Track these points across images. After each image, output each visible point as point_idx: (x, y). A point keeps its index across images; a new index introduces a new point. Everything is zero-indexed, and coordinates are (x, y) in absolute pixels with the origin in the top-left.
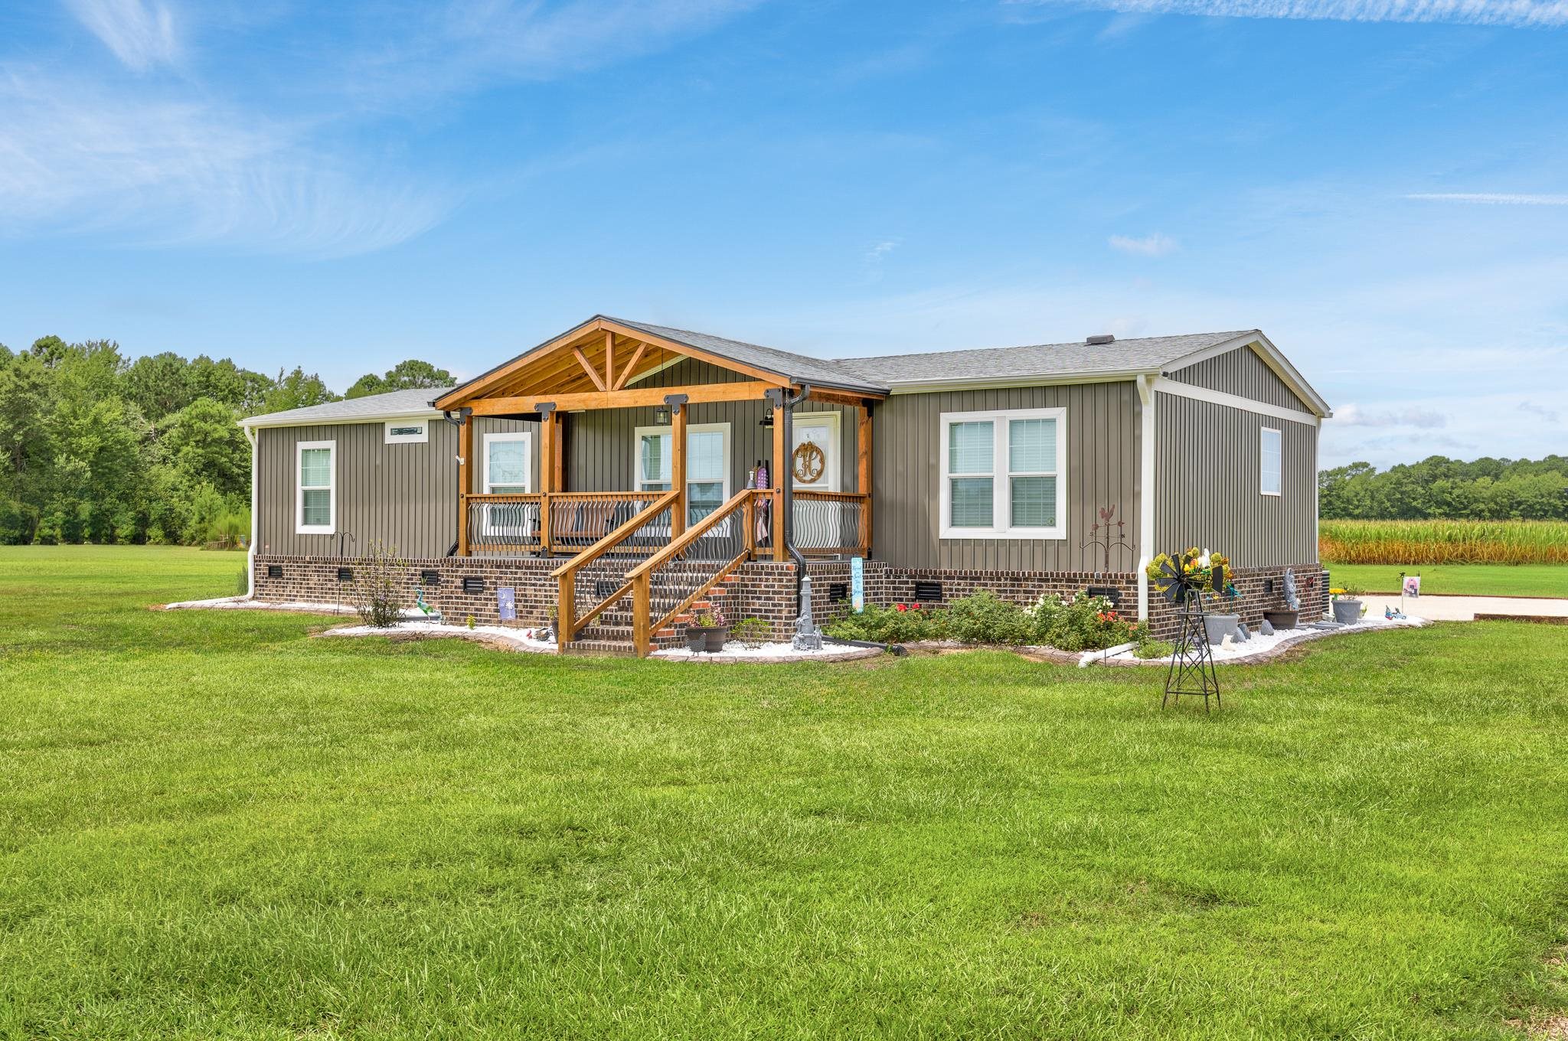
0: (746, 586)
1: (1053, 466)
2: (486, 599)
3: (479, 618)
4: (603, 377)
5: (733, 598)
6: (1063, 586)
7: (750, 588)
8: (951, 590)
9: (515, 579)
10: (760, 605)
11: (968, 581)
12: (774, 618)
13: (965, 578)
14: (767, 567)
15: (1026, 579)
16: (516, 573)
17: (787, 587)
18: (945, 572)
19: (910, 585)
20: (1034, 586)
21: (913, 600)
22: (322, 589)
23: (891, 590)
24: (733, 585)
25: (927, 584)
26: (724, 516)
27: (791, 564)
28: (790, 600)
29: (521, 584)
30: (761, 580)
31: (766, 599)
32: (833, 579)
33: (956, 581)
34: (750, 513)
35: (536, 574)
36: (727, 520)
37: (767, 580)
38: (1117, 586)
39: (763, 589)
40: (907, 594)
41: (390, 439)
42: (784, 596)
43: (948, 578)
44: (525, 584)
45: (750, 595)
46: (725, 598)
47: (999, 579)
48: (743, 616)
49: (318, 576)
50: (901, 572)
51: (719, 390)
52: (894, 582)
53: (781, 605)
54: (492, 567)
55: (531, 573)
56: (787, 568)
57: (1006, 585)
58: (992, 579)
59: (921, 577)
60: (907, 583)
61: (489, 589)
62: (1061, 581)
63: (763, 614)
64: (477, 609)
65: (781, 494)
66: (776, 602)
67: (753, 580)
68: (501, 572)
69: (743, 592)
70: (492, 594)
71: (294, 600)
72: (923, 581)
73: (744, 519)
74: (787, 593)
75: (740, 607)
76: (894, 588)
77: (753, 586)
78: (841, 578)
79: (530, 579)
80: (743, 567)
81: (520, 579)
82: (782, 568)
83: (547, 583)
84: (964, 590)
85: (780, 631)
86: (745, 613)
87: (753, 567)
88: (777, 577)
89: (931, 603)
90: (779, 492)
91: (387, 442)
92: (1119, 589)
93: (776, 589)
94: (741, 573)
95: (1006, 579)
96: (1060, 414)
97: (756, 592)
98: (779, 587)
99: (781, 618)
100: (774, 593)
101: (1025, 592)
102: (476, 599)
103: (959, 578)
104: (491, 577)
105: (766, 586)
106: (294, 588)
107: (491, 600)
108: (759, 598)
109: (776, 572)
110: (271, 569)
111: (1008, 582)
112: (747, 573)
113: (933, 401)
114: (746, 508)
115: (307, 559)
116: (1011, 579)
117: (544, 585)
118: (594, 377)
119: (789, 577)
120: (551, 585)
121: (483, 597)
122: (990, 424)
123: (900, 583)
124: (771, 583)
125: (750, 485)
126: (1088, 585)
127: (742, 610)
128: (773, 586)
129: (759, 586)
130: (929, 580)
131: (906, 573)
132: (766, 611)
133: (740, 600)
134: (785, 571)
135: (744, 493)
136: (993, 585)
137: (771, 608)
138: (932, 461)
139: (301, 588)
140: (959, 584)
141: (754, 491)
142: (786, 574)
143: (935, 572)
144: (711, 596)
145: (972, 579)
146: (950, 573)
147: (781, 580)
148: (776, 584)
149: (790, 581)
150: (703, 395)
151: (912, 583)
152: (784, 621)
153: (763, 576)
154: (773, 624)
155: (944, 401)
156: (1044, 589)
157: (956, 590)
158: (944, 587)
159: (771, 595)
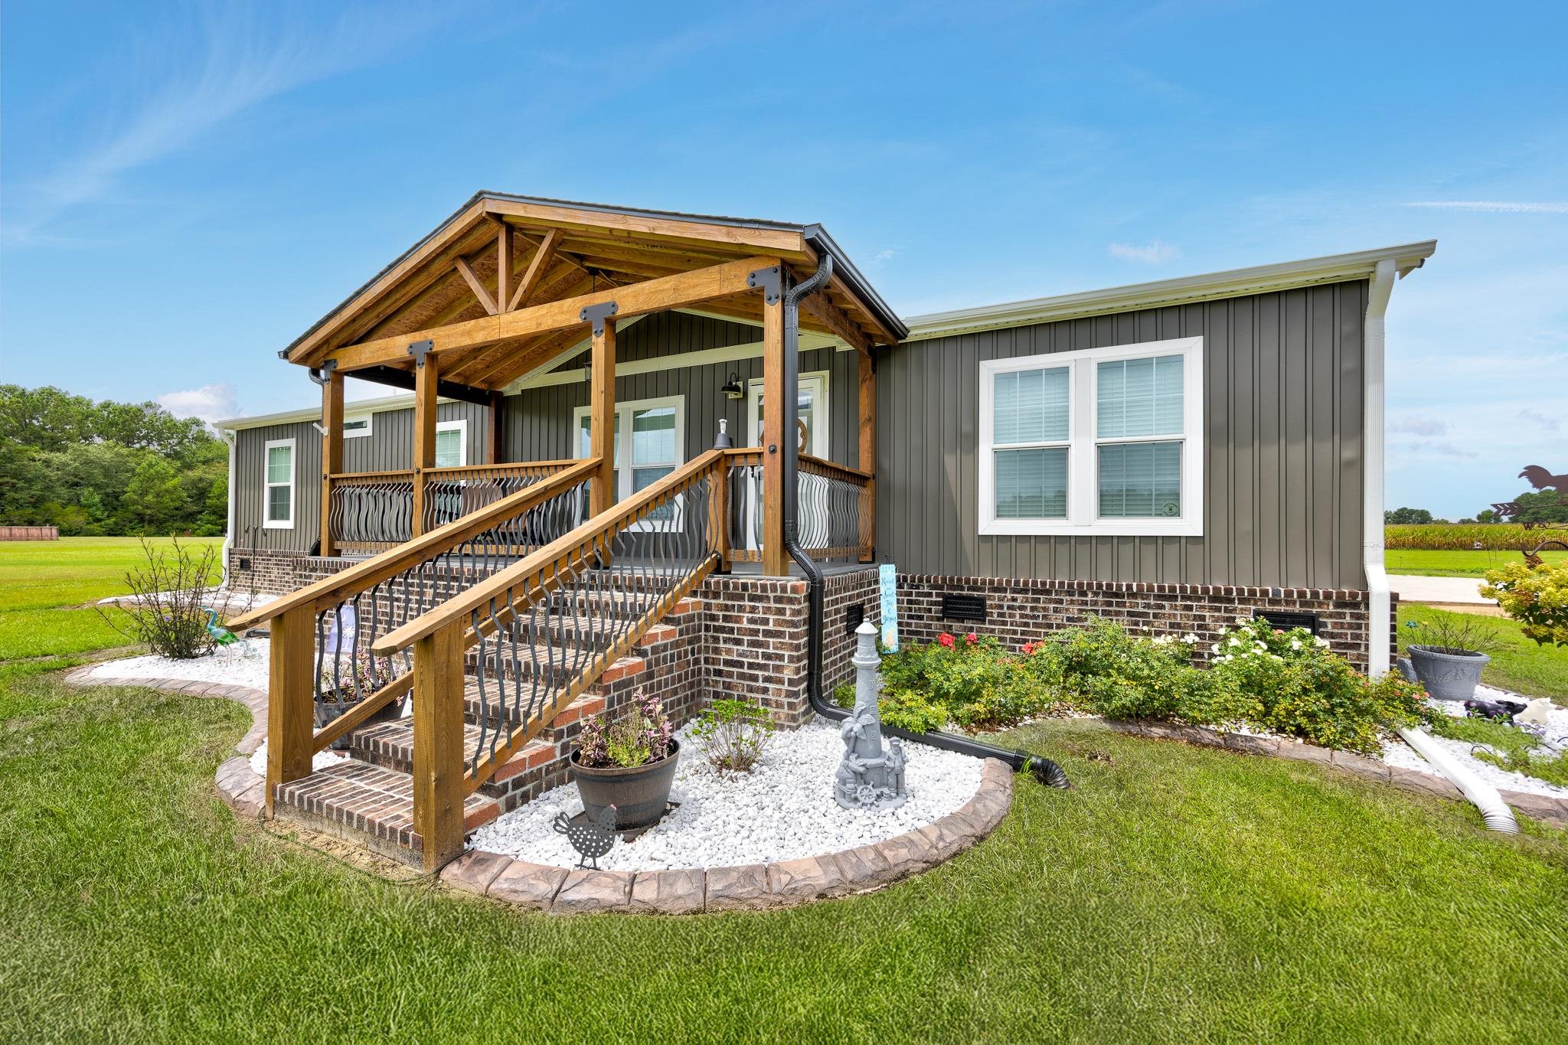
0: (714, 618)
1: (1179, 426)
4: (494, 295)
5: (690, 642)
6: (1203, 607)
7: (721, 623)
8: (1001, 607)
10: (740, 655)
11: (1030, 595)
12: (767, 679)
13: (1025, 591)
14: (754, 586)
15: (1133, 595)
17: (794, 624)
18: (992, 582)
19: (934, 599)
20: (1148, 606)
21: (939, 619)
22: (280, 582)
23: (905, 605)
24: (691, 618)
25: (960, 597)
26: (674, 489)
27: (795, 581)
28: (797, 648)
30: (741, 609)
31: (752, 644)
32: (851, 598)
33: (1009, 595)
34: (720, 491)
36: (679, 498)
37: (753, 609)
38: (1314, 611)
39: (745, 624)
40: (930, 611)
42: (787, 640)
43: (995, 590)
45: (721, 636)
46: (676, 645)
47: (1084, 594)
48: (708, 671)
49: (278, 569)
50: (921, 580)
51: (666, 286)
52: (910, 594)
53: (781, 657)
56: (794, 589)
57: (1096, 603)
58: (1070, 593)
59: (952, 587)
60: (930, 595)
62: (1199, 599)
63: (746, 670)
65: (778, 455)
66: (771, 651)
67: (727, 608)
69: (707, 628)
71: (259, 592)
72: (955, 593)
73: (711, 501)
74: (792, 636)
75: (702, 657)
76: (910, 602)
77: (726, 618)
78: (859, 596)
80: (708, 584)
82: (784, 589)
84: (1022, 608)
85: (779, 705)
86: (711, 667)
87: (726, 585)
88: (772, 605)
89: (968, 624)
90: (774, 451)
92: (1319, 615)
93: (771, 627)
94: (705, 595)
95: (1096, 594)
96: (1191, 349)
97: (731, 630)
98: (777, 623)
99: (780, 681)
100: (767, 633)
101: (1130, 614)
103: (1014, 591)
105: (751, 621)
106: (259, 580)
108: (738, 642)
109: (771, 595)
110: (242, 561)
111: (1100, 598)
112: (716, 596)
113: (968, 347)
114: (713, 481)
116: (1105, 594)
118: (483, 297)
119: (796, 607)
122: (1064, 371)
123: (918, 594)
124: (761, 615)
125: (720, 442)
126: (1253, 607)
127: (707, 660)
128: (766, 622)
129: (738, 620)
130: (965, 592)
131: (928, 581)
132: (751, 666)
133: (703, 643)
134: (789, 594)
135: (709, 455)
136: (1072, 602)
137: (761, 661)
138: (966, 427)
139: (264, 580)
140: (1014, 600)
141: (728, 451)
142: (791, 601)
143: (975, 581)
144: (648, 647)
145: (1035, 592)
146: (1000, 582)
147: (781, 612)
148: (772, 618)
149: (799, 612)
150: (641, 299)
151: (938, 595)
152: (786, 686)
153: (747, 603)
154: (765, 690)
155: (986, 343)
156: (1167, 611)
157: (1009, 608)
158: (988, 602)
159: (761, 638)
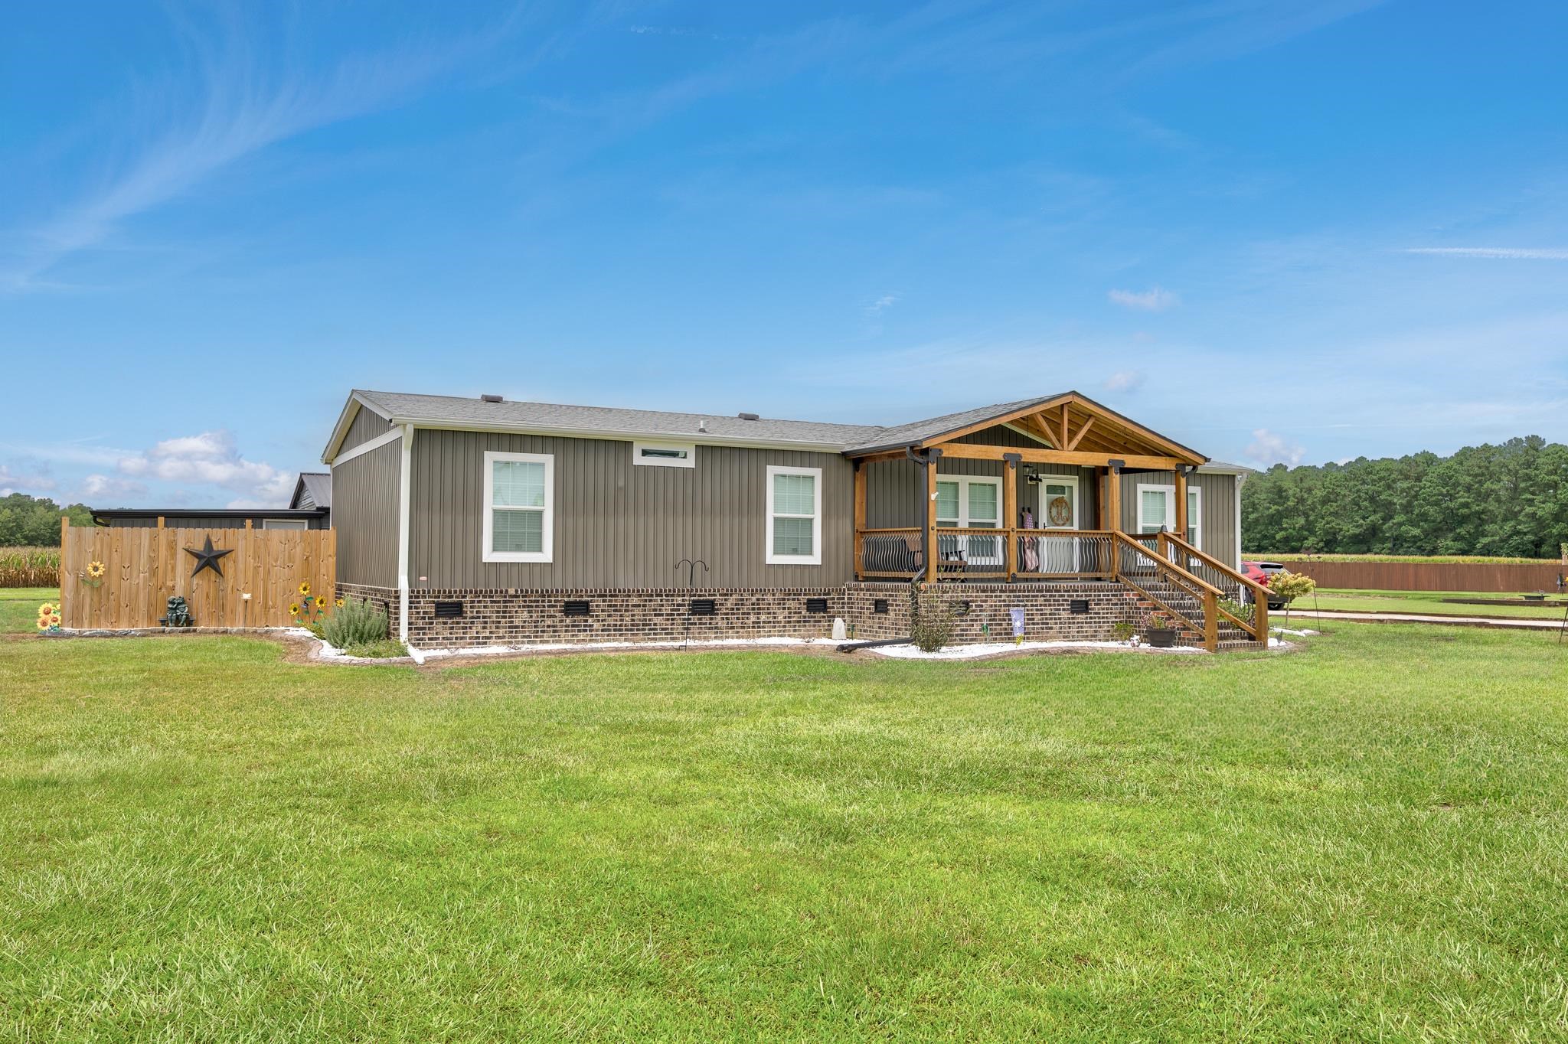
2: (971, 620)
3: (965, 638)
9: (1000, 601)
16: (1001, 596)
22: (535, 627)
29: (1005, 606)
35: (1019, 596)
41: (638, 460)
44: (1009, 606)
49: (529, 612)
51: (1146, 460)
54: (978, 592)
55: (1014, 596)
61: (974, 611)
64: (962, 630)
68: (986, 596)
70: (977, 616)
71: (485, 643)
79: (1013, 601)
81: (1004, 601)
83: (1029, 603)
91: (635, 463)
102: (962, 621)
104: (977, 601)
106: (484, 628)
107: (976, 621)
110: (439, 605)
115: (512, 591)
117: (1026, 605)
120: (1032, 605)
121: (969, 618)
122: (1163, 493)
139: (497, 627)
150: (1135, 462)
